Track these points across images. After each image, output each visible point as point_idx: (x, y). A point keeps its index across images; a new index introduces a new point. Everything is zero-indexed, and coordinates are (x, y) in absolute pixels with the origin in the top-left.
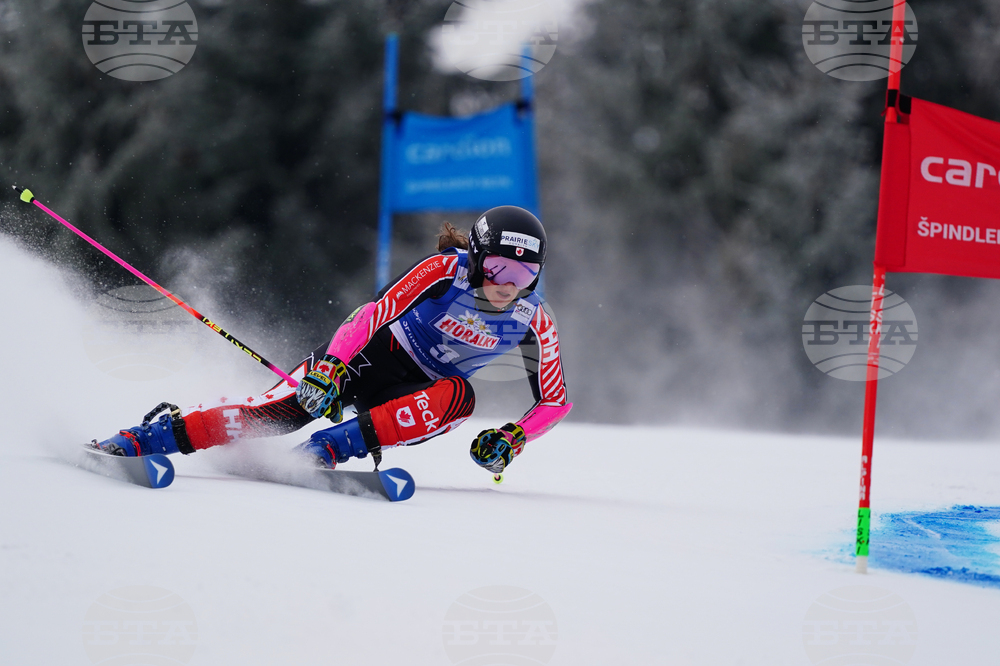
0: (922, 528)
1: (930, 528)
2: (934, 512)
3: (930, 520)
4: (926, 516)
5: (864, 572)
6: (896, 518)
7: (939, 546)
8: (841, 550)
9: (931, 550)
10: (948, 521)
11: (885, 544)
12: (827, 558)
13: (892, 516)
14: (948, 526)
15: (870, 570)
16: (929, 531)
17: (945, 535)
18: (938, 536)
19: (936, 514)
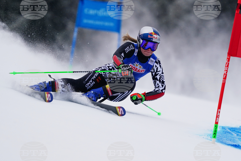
0: (231, 132)
1: (233, 132)
2: (234, 127)
3: (233, 130)
4: (232, 128)
5: (214, 143)
6: (223, 128)
7: (236, 138)
8: (208, 136)
9: (234, 139)
10: (239, 131)
11: (220, 136)
12: (203, 138)
13: (222, 127)
14: (238, 132)
15: (216, 143)
16: (233, 133)
17: (238, 135)
18: (236, 135)
19: (235, 128)
